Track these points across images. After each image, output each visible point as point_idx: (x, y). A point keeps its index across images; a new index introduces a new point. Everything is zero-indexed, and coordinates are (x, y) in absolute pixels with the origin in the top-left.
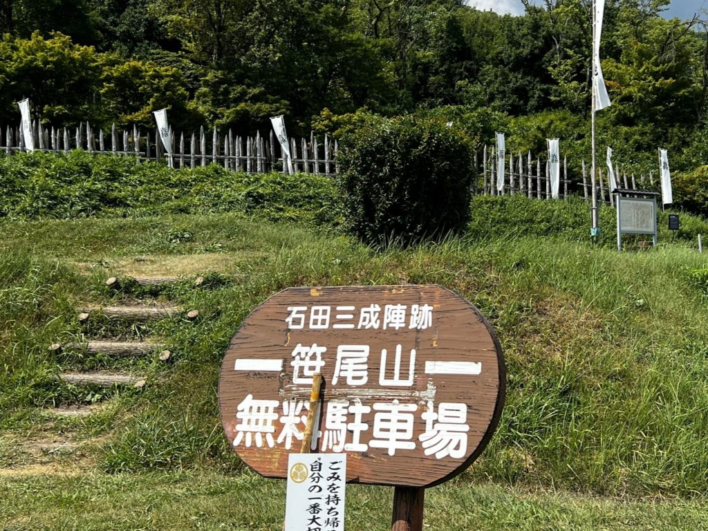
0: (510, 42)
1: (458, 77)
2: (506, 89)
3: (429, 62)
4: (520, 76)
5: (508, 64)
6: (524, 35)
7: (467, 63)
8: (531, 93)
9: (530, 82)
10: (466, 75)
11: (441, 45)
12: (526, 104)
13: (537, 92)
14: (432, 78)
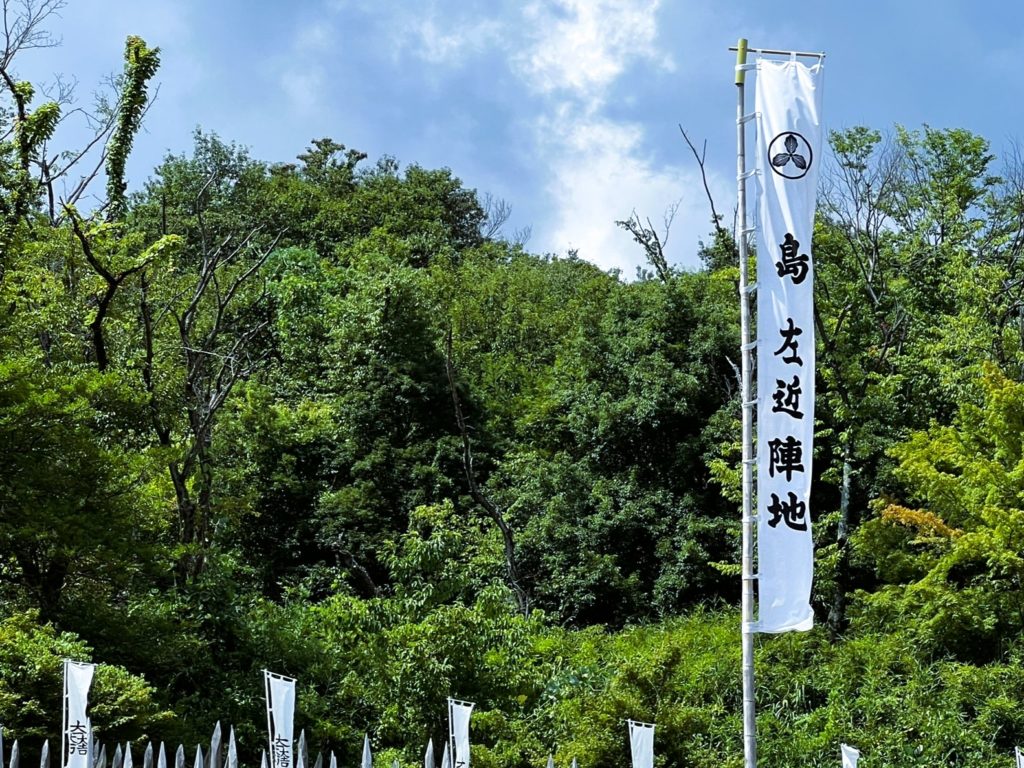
0: (593, 375)
1: (420, 492)
2: (580, 533)
3: (318, 442)
4: (628, 489)
5: (589, 447)
6: (640, 351)
7: (448, 445)
8: (663, 548)
9: (661, 511)
10: (444, 485)
11: (363, 384)
12: (648, 586)
13: (685, 544)
14: (327, 497)
